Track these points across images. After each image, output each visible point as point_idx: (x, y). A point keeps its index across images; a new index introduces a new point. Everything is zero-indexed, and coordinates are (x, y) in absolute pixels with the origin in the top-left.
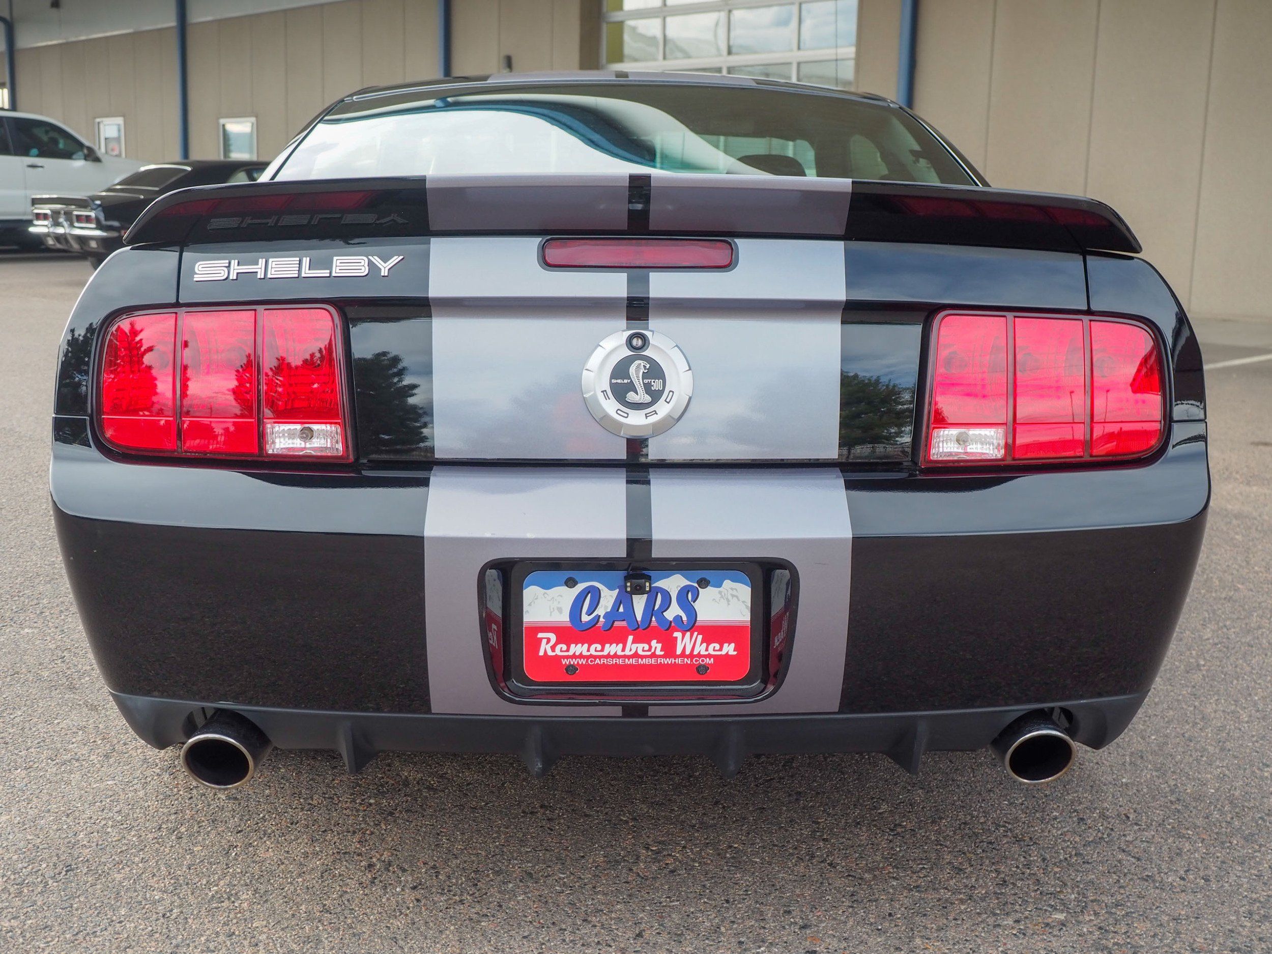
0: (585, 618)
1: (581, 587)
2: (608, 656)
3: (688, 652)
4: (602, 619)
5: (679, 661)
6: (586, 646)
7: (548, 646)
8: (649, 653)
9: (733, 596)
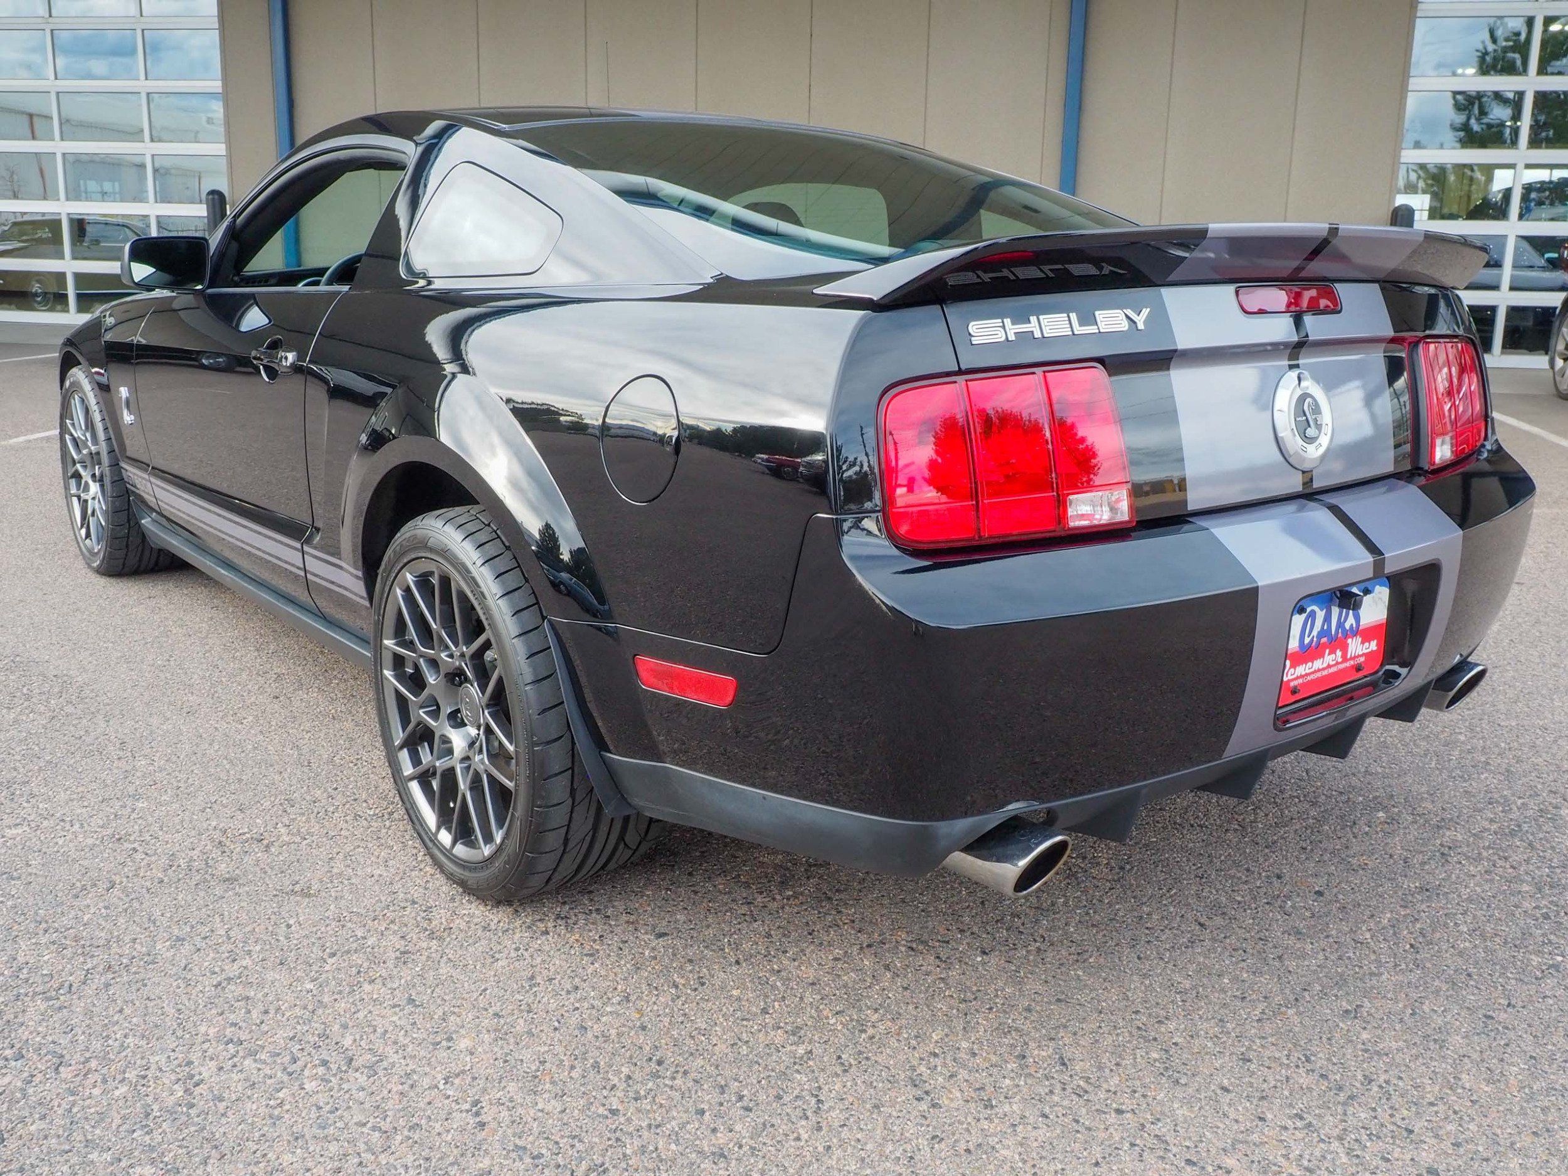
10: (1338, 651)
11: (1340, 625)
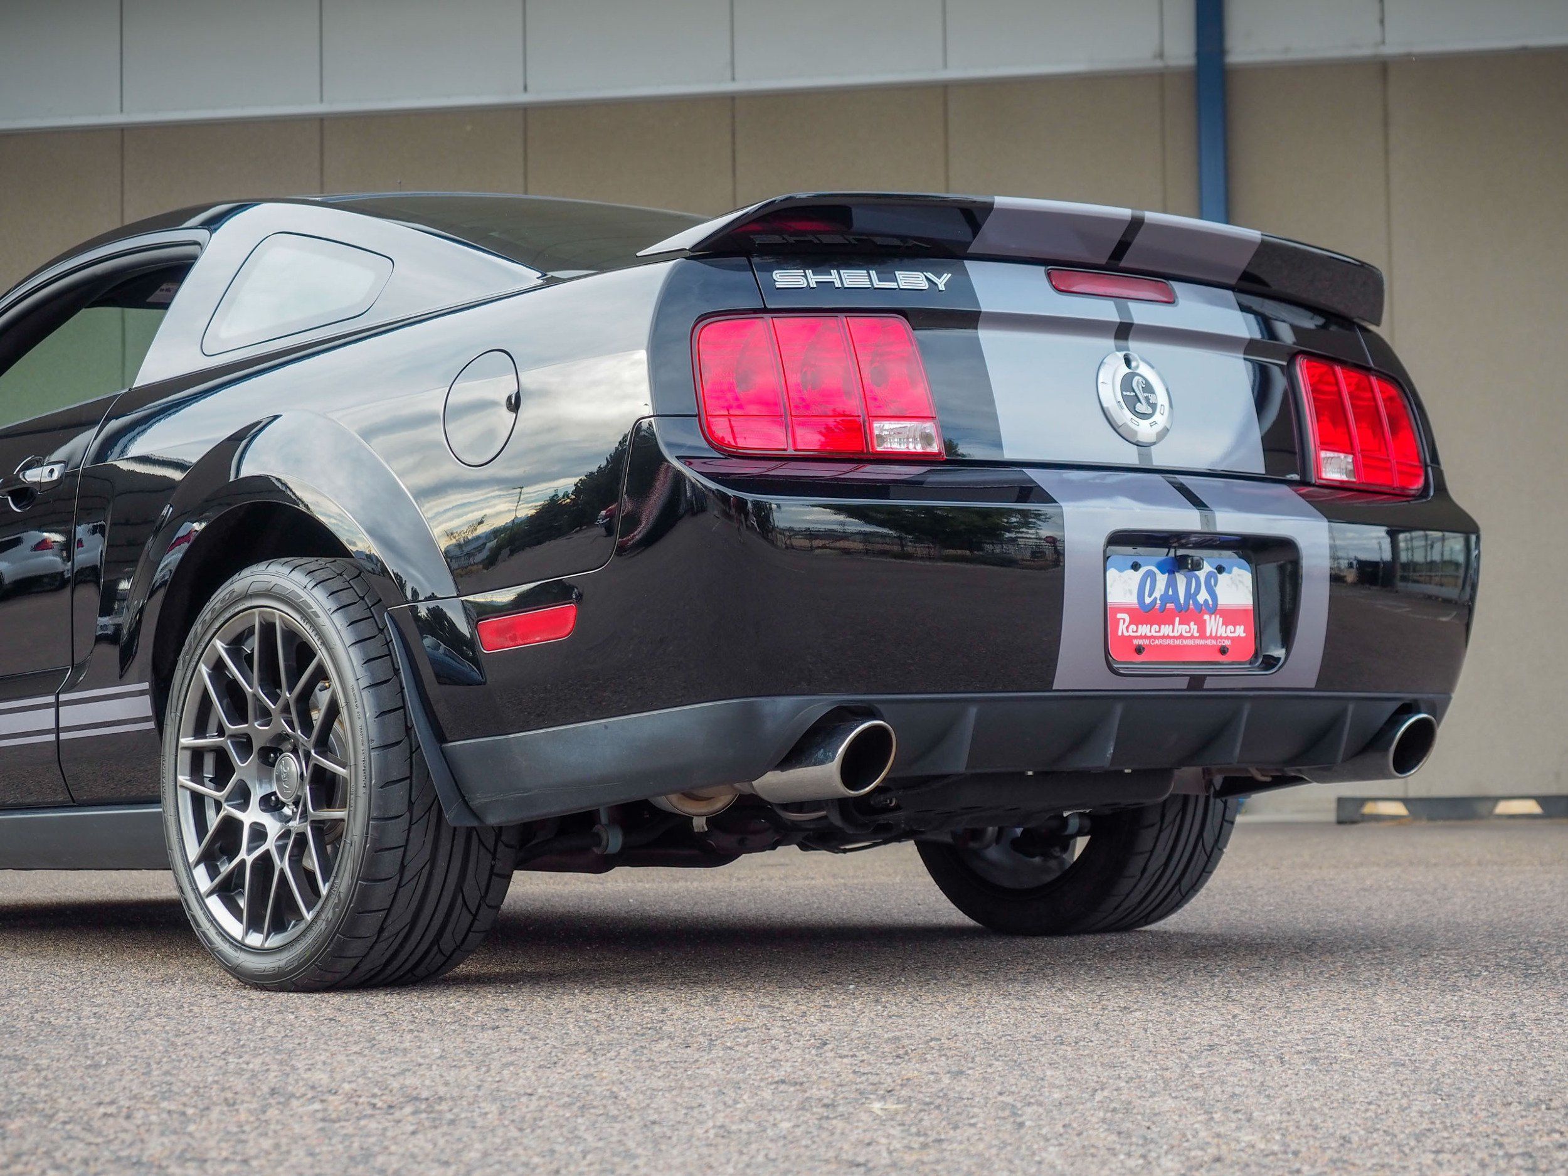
0: (1148, 600)
1: (1143, 570)
2: (1163, 637)
3: (1214, 634)
4: (1158, 602)
5: (1209, 642)
6: (1149, 626)
7: (1124, 627)
8: (1189, 635)
9: (1240, 581)
10: (1192, 624)
11: (1189, 596)
